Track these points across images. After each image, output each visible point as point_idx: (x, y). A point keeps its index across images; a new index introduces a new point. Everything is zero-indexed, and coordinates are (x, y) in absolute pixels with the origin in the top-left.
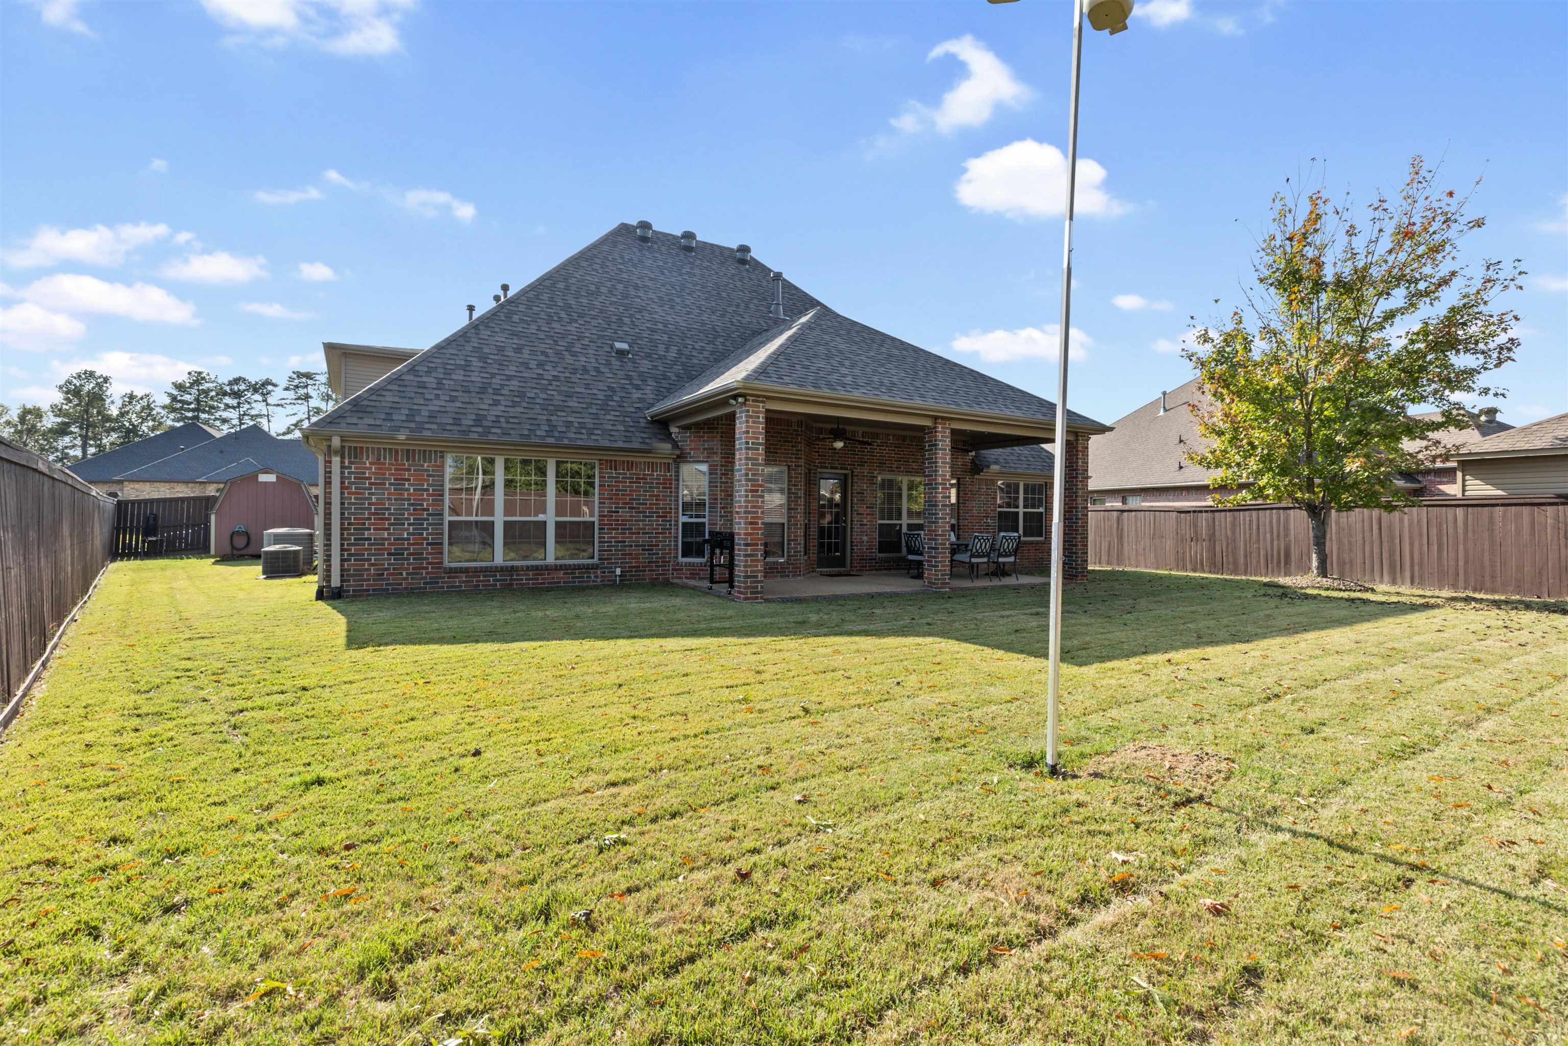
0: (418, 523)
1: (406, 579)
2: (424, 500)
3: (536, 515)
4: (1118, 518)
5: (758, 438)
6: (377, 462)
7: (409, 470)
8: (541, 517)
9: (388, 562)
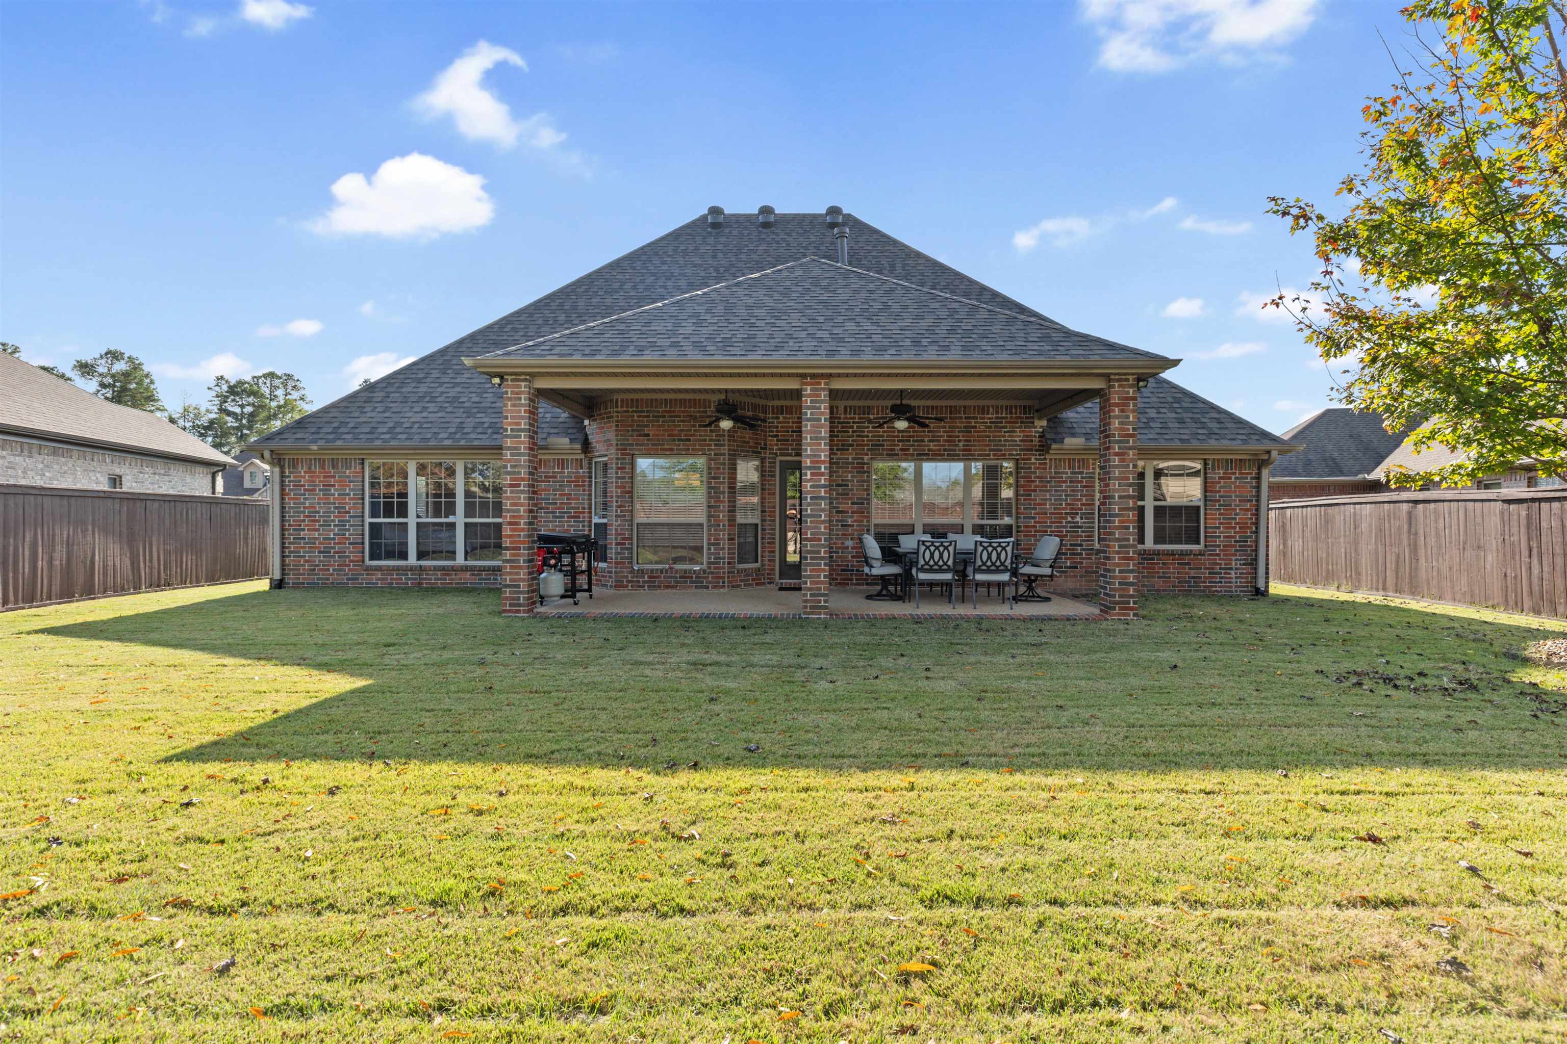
0: (342, 524)
1: (332, 575)
2: (346, 503)
3: (447, 516)
4: (1409, 514)
5: (519, 424)
6: (309, 471)
7: (334, 477)
8: (451, 519)
9: (319, 559)
